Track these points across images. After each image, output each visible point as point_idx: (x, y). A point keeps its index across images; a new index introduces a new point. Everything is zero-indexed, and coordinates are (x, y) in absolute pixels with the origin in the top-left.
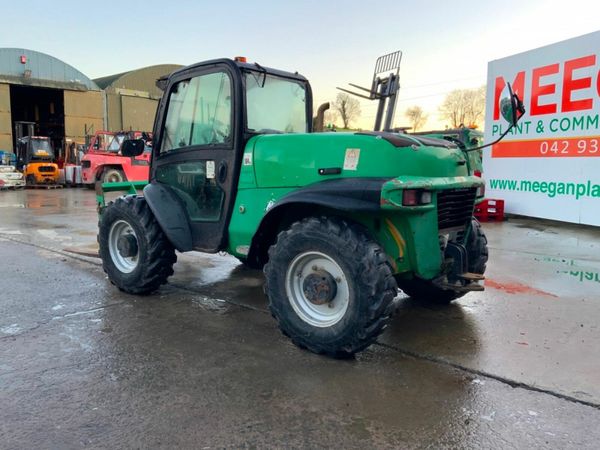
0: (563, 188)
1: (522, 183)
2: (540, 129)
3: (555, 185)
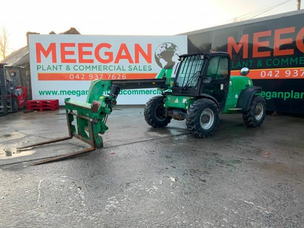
0: (84, 92)
1: (61, 91)
2: (68, 69)
3: (80, 91)
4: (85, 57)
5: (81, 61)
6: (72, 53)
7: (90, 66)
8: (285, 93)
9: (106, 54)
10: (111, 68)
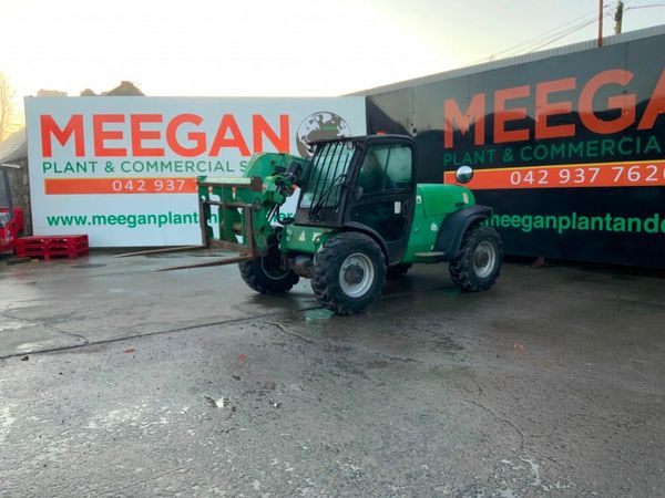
0: (143, 220)
1: (94, 218)
2: (109, 168)
3: (134, 217)
4: (146, 144)
5: (138, 151)
6: (118, 135)
7: (156, 163)
8: (561, 219)
9: (192, 136)
10: (202, 166)
